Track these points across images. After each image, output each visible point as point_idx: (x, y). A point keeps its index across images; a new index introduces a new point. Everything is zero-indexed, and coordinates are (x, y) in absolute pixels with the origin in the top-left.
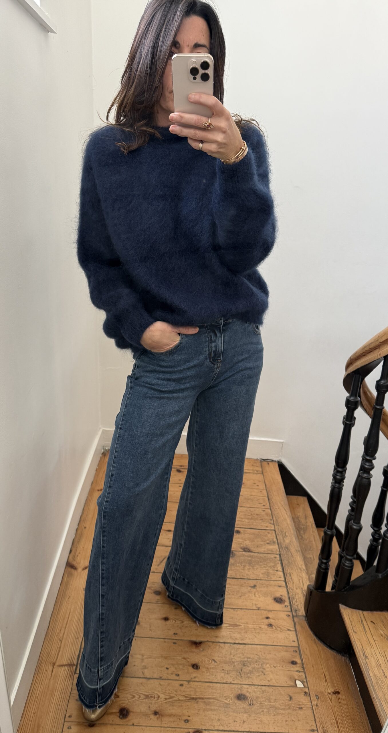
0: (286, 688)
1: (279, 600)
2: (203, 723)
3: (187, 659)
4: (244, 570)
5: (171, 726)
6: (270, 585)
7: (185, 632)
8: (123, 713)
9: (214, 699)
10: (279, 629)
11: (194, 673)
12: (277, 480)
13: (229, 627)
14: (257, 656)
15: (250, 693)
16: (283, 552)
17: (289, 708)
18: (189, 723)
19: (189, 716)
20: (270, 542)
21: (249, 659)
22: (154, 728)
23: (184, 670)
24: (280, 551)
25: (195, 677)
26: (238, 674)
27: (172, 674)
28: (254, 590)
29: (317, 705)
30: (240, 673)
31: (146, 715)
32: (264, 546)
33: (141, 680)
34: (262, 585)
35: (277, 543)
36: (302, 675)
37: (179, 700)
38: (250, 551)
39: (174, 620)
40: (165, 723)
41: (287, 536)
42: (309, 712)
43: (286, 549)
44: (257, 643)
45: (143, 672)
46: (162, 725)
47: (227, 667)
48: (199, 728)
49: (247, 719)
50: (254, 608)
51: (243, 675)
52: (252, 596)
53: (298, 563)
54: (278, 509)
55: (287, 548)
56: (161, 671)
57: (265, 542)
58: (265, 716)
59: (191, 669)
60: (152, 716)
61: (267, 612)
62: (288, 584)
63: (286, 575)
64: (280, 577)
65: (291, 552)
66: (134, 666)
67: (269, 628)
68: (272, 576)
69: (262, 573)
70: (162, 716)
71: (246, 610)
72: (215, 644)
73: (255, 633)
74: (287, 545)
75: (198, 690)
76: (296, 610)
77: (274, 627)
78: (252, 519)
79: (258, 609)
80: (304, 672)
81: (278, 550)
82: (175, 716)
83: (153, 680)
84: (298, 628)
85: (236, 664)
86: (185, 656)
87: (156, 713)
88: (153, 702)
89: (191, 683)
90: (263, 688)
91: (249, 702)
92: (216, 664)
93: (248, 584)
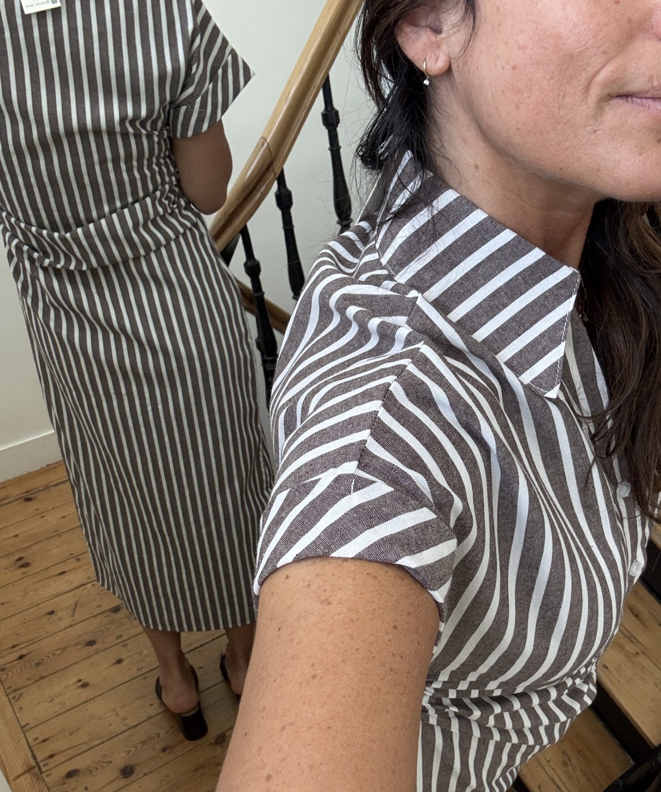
7: (150, 662)
8: (128, 771)
22: (171, 762)
31: (155, 758)
33: (127, 734)
39: (129, 657)
48: (220, 733)
56: (145, 711)
60: (162, 755)
66: (110, 725)
70: (173, 747)
83: (142, 724)
87: (164, 750)
88: (156, 742)
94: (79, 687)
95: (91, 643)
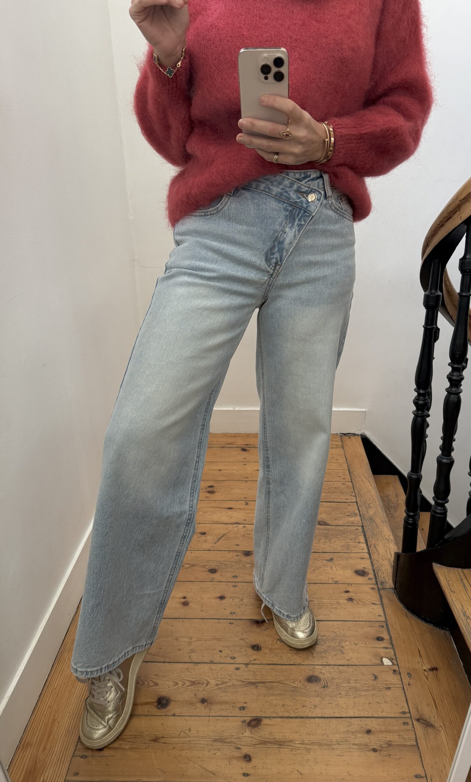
0: (370, 667)
1: (361, 573)
2: (263, 711)
3: (246, 640)
4: (318, 543)
5: (222, 715)
6: (350, 558)
7: (245, 611)
8: (163, 702)
9: (277, 682)
10: (362, 603)
11: (254, 655)
12: (360, 453)
14: (335, 634)
15: (324, 674)
16: (366, 523)
17: (374, 689)
18: (246, 710)
19: (245, 703)
20: (351, 514)
21: (324, 637)
22: (201, 717)
23: (241, 652)
24: (362, 524)
25: (255, 660)
26: (310, 654)
27: (226, 657)
28: (331, 564)
29: (409, 684)
31: (191, 703)
32: (343, 519)
33: (186, 666)
34: (341, 558)
35: (359, 515)
36: (390, 652)
37: (234, 685)
38: (326, 524)
39: (232, 598)
40: (215, 712)
41: (372, 507)
42: (400, 693)
43: (370, 521)
44: (333, 619)
45: (190, 657)
46: (211, 715)
48: (258, 716)
49: (319, 703)
50: (332, 582)
51: (314, 655)
52: (328, 569)
53: (385, 534)
54: (360, 481)
55: (372, 519)
56: (213, 654)
57: (344, 514)
58: (343, 699)
59: (251, 651)
60: (199, 705)
61: (346, 585)
62: (372, 556)
63: (370, 547)
64: (363, 549)
65: (375, 523)
66: (179, 650)
67: (350, 603)
68: (353, 548)
69: (341, 546)
70: (211, 704)
71: (320, 585)
73: (332, 608)
74: (371, 516)
75: (258, 673)
76: (382, 582)
77: (355, 601)
78: (329, 492)
79: (336, 583)
80: (393, 648)
81: (361, 523)
82: (227, 703)
83: (202, 664)
84: (385, 601)
86: (244, 636)
87: (203, 701)
88: (201, 689)
89: (250, 666)
90: (341, 667)
91: (322, 684)
93: (323, 557)
94: (180, 603)
95: (213, 571)
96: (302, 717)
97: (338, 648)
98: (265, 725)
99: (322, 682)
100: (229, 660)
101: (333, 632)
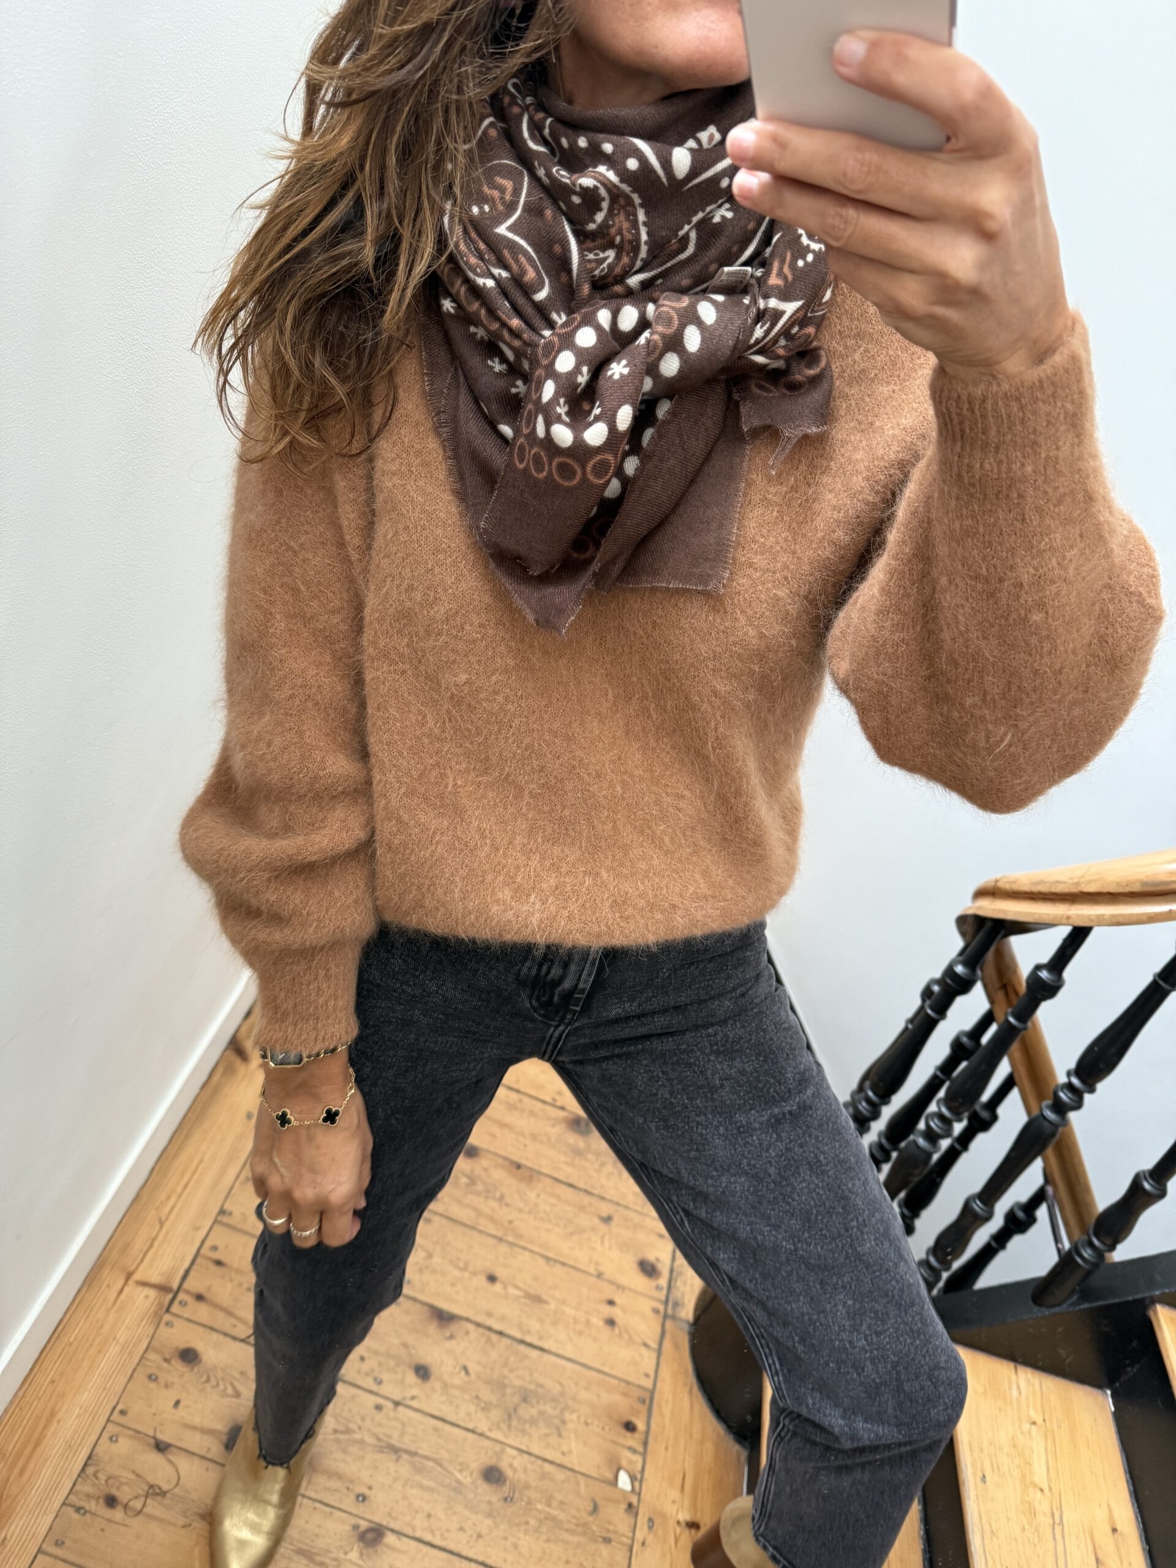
0: (594, 1482)
1: (648, 1269)
2: (394, 1514)
3: (411, 1349)
4: (598, 1171)
5: (326, 1501)
6: (641, 1226)
7: (428, 1282)
9: (435, 1461)
10: (626, 1336)
11: (414, 1387)
13: (522, 1300)
14: (558, 1388)
15: (515, 1470)
18: (366, 1503)
19: (370, 1488)
21: (540, 1390)
23: (396, 1372)
25: (413, 1398)
26: (506, 1417)
27: (367, 1374)
28: (603, 1228)
29: (644, 1544)
30: (510, 1414)
34: (626, 1219)
36: (637, 1462)
37: (362, 1442)
40: (316, 1491)
42: (622, 1556)
44: (568, 1355)
47: (486, 1394)
49: (488, 1531)
50: (592, 1270)
51: (514, 1423)
52: (596, 1240)
58: (527, 1538)
59: (411, 1377)
61: (615, 1288)
67: (606, 1330)
71: (573, 1272)
72: (480, 1330)
73: (574, 1330)
75: (410, 1430)
76: (676, 1303)
77: (616, 1328)
79: (598, 1277)
80: (644, 1455)
82: (341, 1477)
84: (668, 1346)
85: (509, 1391)
86: (411, 1339)
89: (401, 1409)
90: (547, 1467)
91: (505, 1492)
92: (466, 1379)
93: (595, 1207)
96: (451, 1552)
97: (557, 1422)
98: (387, 1546)
99: (506, 1489)
100: (369, 1383)
101: (561, 1384)
